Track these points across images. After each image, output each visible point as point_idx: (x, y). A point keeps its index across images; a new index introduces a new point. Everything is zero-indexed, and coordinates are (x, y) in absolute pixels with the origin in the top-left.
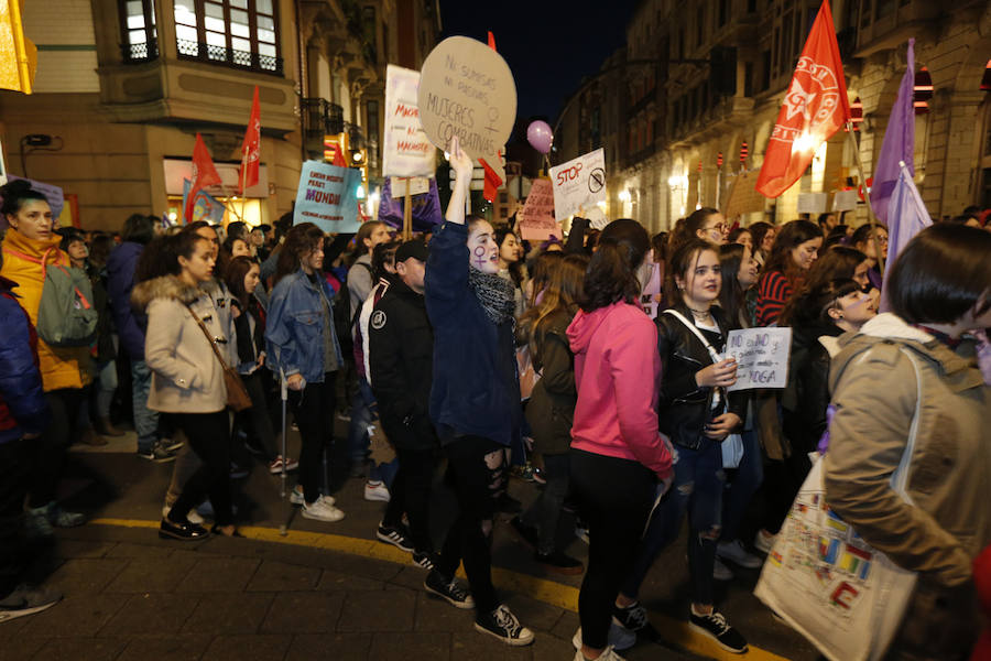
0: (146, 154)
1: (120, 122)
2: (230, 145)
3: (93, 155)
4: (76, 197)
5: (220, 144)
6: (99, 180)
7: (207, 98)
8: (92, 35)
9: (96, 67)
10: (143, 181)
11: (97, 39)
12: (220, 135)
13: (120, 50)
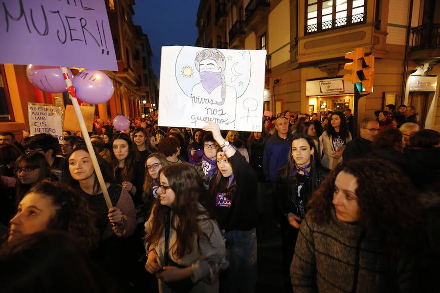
0: (300, 81)
1: (293, 70)
2: (335, 69)
3: (287, 83)
4: (282, 100)
5: (329, 70)
6: (288, 93)
7: (317, 49)
8: (289, 39)
9: (289, 50)
10: (298, 91)
11: (291, 39)
12: (330, 65)
13: (295, 41)
